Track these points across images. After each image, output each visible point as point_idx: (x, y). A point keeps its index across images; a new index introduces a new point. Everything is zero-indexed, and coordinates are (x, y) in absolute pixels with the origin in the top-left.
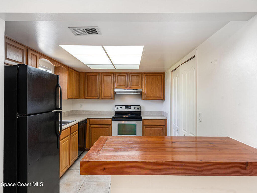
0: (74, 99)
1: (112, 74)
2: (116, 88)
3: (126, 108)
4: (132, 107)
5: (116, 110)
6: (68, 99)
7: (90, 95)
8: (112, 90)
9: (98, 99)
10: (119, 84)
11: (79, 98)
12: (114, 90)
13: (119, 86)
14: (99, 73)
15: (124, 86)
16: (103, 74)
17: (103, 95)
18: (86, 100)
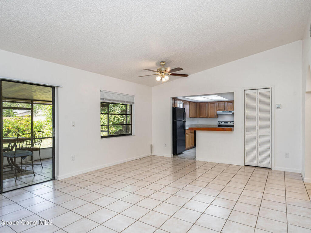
0: (193, 117)
1: (215, 103)
2: (218, 111)
3: (225, 123)
4: (229, 122)
5: (219, 124)
6: (190, 117)
7: (202, 115)
8: (215, 111)
9: (207, 117)
10: (219, 109)
11: (196, 117)
12: (216, 112)
13: (220, 110)
14: (207, 102)
15: (223, 109)
16: (210, 103)
17: (209, 115)
18: (200, 118)
